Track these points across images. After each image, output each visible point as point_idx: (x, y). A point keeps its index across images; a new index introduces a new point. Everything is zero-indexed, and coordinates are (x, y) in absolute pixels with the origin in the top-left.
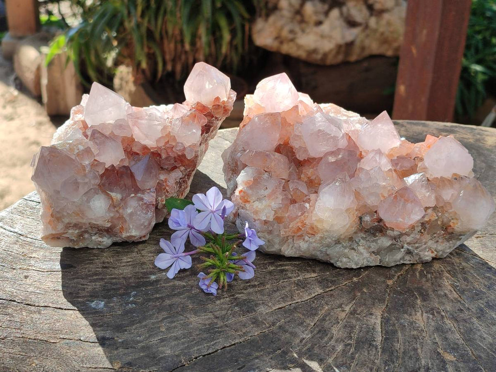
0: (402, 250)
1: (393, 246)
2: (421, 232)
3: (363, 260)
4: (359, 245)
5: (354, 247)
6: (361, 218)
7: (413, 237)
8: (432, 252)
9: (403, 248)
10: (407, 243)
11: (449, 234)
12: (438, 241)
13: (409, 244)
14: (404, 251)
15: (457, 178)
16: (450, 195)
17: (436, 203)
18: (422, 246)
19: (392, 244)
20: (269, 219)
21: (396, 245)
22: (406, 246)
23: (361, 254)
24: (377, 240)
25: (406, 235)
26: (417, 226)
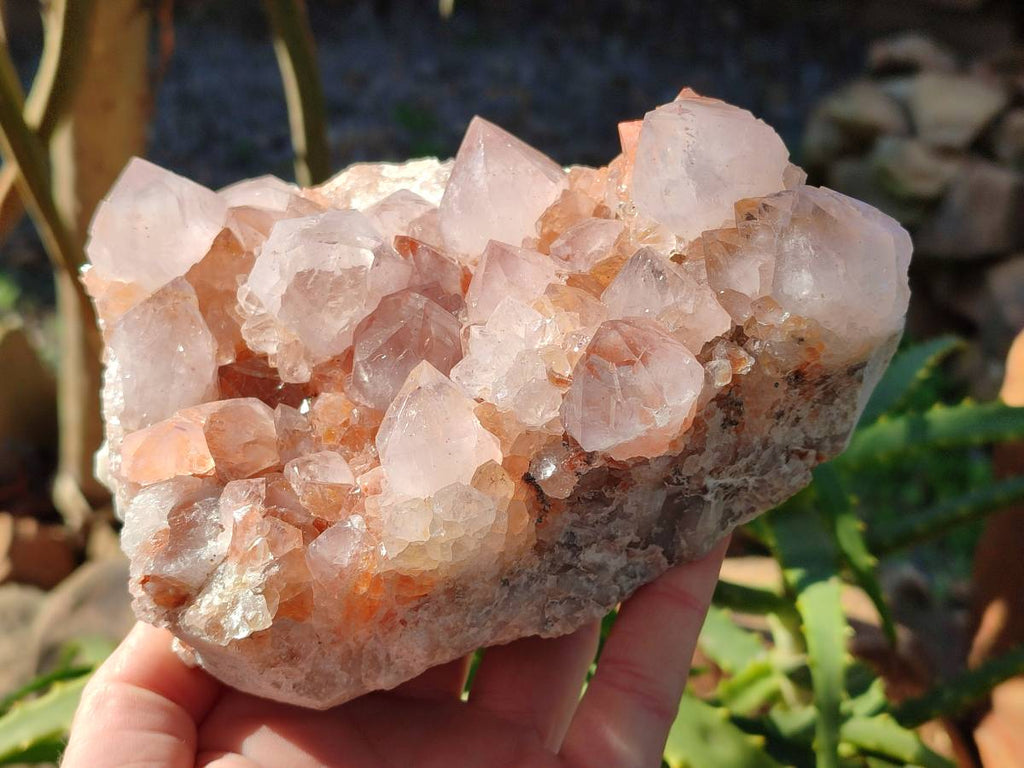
0: (708, 497)
1: (677, 501)
2: (731, 423)
3: (615, 581)
4: (581, 549)
5: (567, 562)
6: (529, 479)
7: (716, 450)
8: (802, 456)
9: (705, 490)
10: (711, 473)
11: (817, 385)
12: (798, 419)
13: (715, 472)
14: (716, 497)
15: (750, 213)
16: (756, 275)
17: (730, 319)
18: (758, 457)
19: (670, 498)
20: (260, 628)
21: (680, 493)
22: (710, 482)
23: (600, 568)
24: (620, 506)
25: (693, 453)
26: (709, 415)
